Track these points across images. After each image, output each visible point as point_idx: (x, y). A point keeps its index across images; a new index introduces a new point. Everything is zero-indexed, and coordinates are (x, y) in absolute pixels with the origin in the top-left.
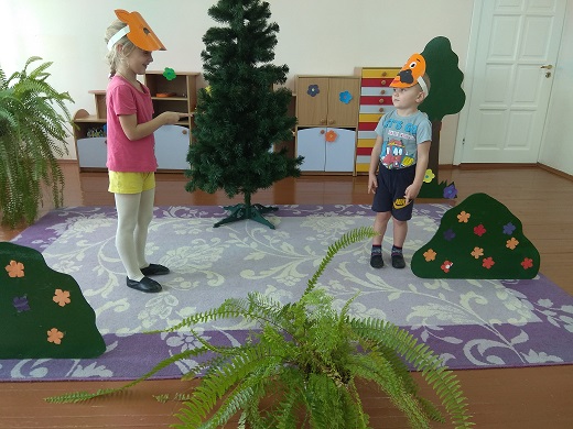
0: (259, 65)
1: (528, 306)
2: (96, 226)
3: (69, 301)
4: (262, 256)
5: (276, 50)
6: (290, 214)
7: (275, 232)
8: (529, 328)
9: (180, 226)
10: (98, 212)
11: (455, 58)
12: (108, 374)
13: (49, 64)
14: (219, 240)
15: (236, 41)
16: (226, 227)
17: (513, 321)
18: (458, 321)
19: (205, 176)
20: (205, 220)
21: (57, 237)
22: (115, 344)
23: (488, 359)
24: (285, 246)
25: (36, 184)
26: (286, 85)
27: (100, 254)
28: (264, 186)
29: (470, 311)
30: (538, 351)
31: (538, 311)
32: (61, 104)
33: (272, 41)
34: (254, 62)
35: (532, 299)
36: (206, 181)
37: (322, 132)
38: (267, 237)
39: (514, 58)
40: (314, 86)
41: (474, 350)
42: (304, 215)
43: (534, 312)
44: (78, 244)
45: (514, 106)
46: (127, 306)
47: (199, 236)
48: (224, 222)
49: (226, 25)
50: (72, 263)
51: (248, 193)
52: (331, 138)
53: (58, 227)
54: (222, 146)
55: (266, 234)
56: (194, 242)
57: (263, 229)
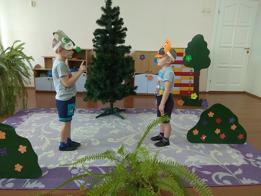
0: (118, 45)
1: (242, 156)
2: (42, 117)
3: (26, 151)
4: (118, 132)
5: (126, 39)
6: (131, 112)
7: (124, 121)
8: (242, 167)
9: (80, 117)
10: (43, 111)
11: (206, 44)
12: (43, 186)
13: (24, 44)
14: (98, 124)
15: (108, 35)
16: (102, 118)
17: (235, 164)
18: (209, 163)
19: (92, 94)
20: (92, 115)
21: (23, 122)
22: (47, 172)
23: (224, 181)
24: (128, 127)
25: (15, 97)
26: (130, 54)
27: (42, 130)
28: (120, 99)
29: (214, 158)
30: (247, 178)
31: (246, 159)
32: (29, 62)
33: (124, 35)
34: (116, 44)
35: (244, 153)
36: (93, 97)
37: (146, 76)
38: (120, 123)
39: (232, 45)
40: (143, 56)
41: (217, 177)
42: (137, 113)
43: (245, 159)
44: (32, 125)
45: (233, 66)
46: (53, 154)
47: (89, 122)
48: (101, 116)
49: (104, 28)
50: (29, 133)
51: (112, 102)
52: (150, 78)
53: (24, 117)
54: (101, 81)
55: (120, 121)
56: (86, 125)
57: (118, 119)
